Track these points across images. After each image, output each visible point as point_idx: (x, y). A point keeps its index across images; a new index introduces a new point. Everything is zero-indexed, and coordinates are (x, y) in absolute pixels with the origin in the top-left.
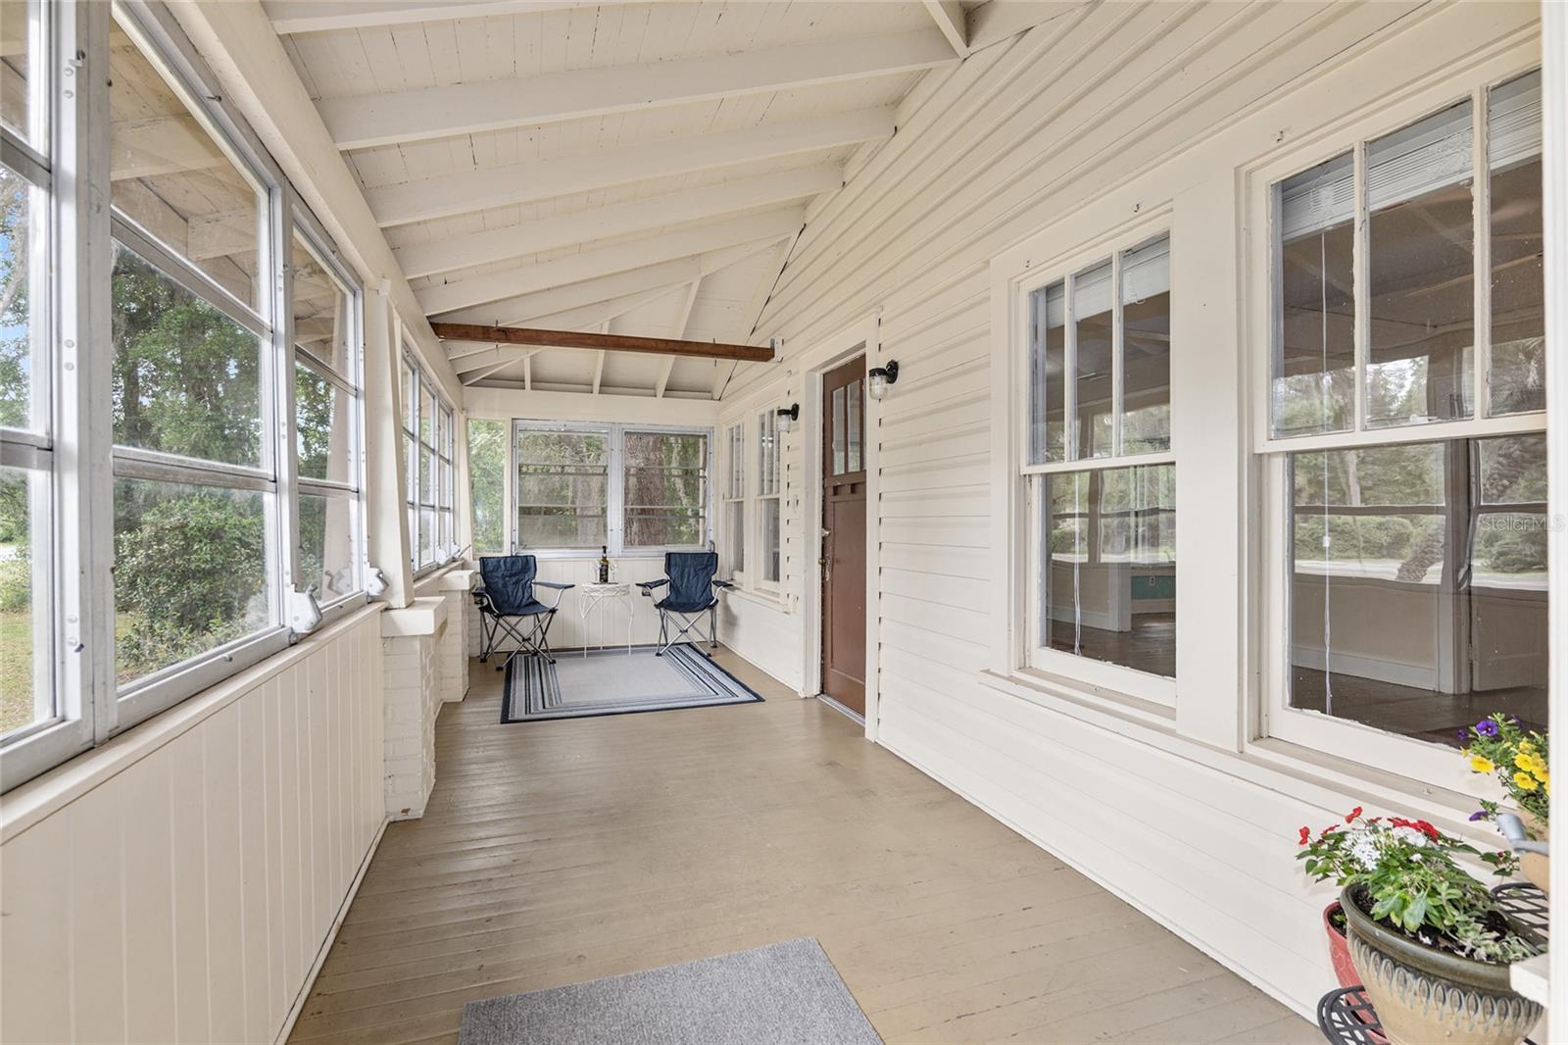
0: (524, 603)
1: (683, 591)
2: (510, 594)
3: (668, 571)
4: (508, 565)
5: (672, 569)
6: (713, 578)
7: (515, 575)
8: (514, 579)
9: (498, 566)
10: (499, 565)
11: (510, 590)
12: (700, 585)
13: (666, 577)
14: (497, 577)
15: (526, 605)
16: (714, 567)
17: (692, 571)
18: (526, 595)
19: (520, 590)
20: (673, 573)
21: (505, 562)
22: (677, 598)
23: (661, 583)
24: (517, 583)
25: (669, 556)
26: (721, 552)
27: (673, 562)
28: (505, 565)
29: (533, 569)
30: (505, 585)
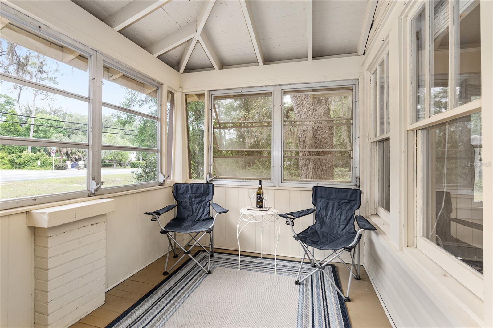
0: (202, 218)
1: (327, 221)
2: (194, 211)
3: (315, 201)
4: (194, 190)
5: (319, 200)
6: (357, 213)
7: (199, 197)
8: (198, 200)
9: (187, 191)
10: (188, 189)
11: (194, 208)
12: (343, 218)
13: (312, 207)
14: (186, 198)
15: (204, 220)
16: (358, 202)
17: (336, 204)
18: (206, 212)
19: (202, 208)
20: (319, 204)
21: (192, 187)
22: (321, 228)
23: (307, 212)
24: (200, 202)
25: (316, 190)
26: (365, 189)
27: (319, 195)
28: (192, 190)
29: (211, 194)
30: (191, 204)
